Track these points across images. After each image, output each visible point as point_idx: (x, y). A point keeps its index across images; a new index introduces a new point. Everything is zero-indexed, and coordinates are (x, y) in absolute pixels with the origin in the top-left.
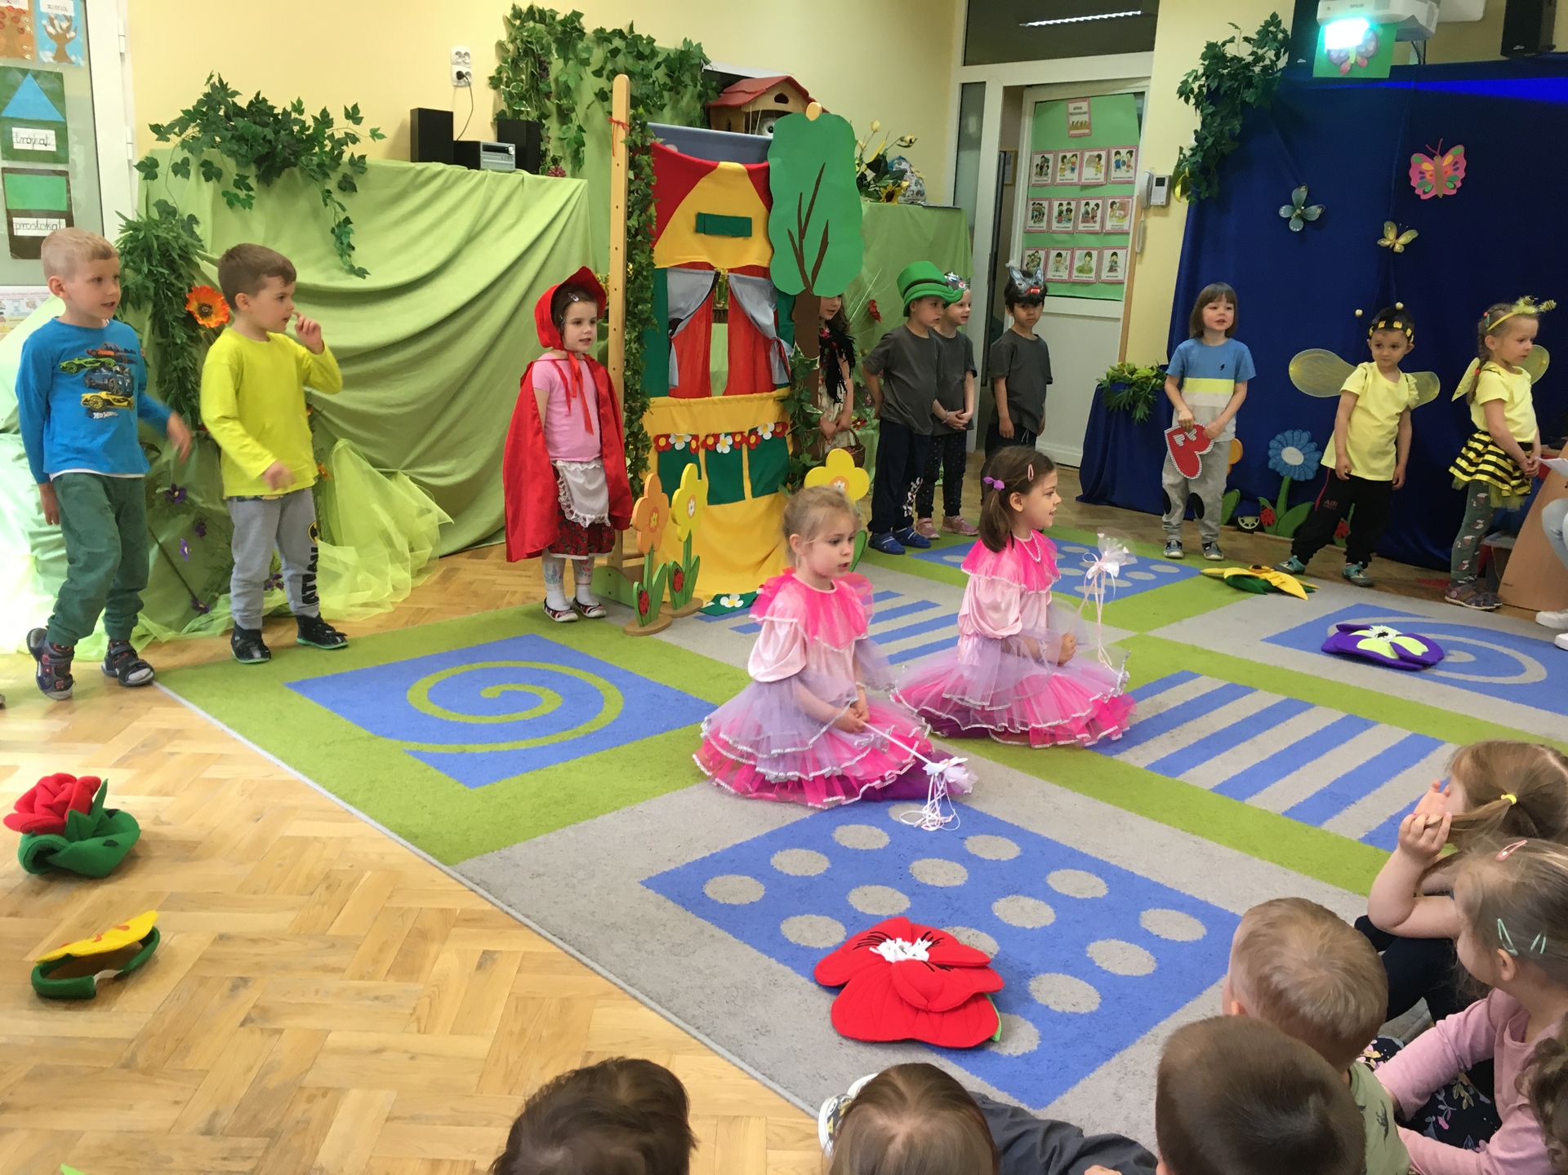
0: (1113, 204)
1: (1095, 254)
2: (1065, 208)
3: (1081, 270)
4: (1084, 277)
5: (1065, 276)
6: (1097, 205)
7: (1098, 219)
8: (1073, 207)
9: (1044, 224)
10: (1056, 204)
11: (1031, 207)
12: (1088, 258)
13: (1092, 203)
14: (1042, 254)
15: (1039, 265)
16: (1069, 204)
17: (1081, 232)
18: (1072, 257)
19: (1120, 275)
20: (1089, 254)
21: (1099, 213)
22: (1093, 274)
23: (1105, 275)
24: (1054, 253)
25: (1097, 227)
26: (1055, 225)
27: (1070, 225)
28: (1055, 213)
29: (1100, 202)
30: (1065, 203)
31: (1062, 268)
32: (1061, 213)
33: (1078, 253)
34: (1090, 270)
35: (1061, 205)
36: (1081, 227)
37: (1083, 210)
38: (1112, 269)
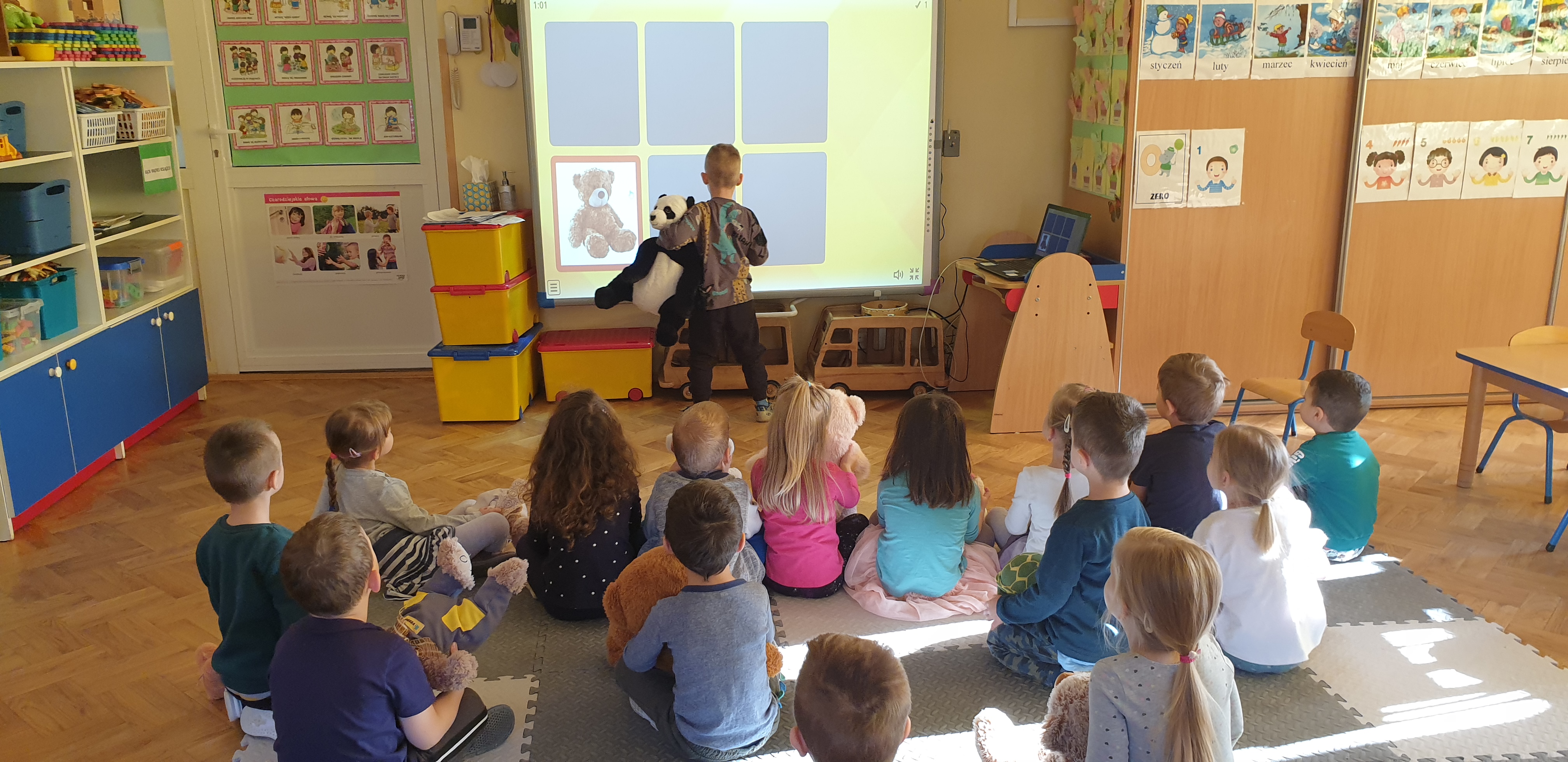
0: (374, 48)
1: (357, 109)
2: (291, 53)
3: (340, 130)
4: (347, 138)
5: (315, 137)
6: (349, 49)
7: (355, 65)
8: (305, 50)
9: (260, 74)
10: (276, 49)
11: (229, 54)
12: (348, 116)
13: (340, 48)
14: (265, 113)
15: (262, 127)
16: (297, 48)
17: (327, 83)
18: (321, 116)
19: (406, 133)
20: (350, 111)
21: (354, 58)
22: (361, 134)
23: (380, 134)
24: (285, 112)
25: (355, 75)
26: (280, 75)
27: (308, 75)
28: (277, 58)
29: (353, 46)
30: (290, 47)
31: (306, 128)
32: (286, 60)
33: (329, 109)
34: (356, 130)
35: (284, 49)
36: (327, 76)
37: (324, 55)
38: (389, 128)
